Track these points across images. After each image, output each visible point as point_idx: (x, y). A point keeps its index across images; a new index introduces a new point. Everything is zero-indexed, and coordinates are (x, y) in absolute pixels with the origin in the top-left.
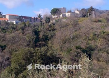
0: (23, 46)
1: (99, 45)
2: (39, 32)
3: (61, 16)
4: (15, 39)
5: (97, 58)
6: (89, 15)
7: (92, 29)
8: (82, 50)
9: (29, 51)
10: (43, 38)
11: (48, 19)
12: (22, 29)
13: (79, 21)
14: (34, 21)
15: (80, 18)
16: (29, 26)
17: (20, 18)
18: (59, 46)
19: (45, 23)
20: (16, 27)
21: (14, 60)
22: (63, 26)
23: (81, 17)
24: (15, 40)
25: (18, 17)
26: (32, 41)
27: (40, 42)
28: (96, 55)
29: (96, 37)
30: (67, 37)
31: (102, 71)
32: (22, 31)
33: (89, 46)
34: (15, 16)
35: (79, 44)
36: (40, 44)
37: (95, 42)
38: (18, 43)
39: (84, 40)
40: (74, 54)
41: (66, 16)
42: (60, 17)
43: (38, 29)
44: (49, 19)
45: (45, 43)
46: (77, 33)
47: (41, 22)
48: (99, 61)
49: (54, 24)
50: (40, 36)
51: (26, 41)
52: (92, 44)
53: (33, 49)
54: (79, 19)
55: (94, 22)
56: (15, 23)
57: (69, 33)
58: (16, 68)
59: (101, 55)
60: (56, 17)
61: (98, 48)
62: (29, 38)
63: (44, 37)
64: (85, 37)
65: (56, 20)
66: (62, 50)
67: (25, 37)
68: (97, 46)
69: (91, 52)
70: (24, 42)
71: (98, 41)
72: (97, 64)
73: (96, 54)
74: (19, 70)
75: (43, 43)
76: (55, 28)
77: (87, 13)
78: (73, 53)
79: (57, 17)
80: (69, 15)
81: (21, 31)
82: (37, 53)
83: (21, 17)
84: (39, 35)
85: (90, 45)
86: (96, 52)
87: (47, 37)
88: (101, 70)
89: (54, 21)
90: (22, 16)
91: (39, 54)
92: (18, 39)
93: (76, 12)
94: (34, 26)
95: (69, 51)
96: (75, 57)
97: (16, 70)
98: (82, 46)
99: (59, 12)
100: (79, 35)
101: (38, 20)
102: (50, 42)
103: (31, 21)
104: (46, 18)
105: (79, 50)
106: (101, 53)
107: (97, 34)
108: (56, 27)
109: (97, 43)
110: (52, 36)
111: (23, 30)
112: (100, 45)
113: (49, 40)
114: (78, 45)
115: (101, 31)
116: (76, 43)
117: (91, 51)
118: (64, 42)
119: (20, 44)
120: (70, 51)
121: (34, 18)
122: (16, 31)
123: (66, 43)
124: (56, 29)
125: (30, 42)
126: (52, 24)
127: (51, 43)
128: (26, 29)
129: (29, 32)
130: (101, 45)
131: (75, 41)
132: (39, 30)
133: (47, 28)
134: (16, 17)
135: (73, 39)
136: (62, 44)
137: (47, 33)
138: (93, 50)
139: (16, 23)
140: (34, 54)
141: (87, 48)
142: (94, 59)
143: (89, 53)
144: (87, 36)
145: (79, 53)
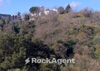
1: (80, 39)
5: (79, 52)
8: (63, 44)
11: (27, 17)
13: (58, 17)
14: (13, 19)
15: (59, 15)
29: (76, 31)
30: (47, 33)
33: (70, 40)
35: (60, 38)
37: (76, 36)
39: (64, 34)
43: (17, 26)
52: (73, 38)
55: (73, 17)
59: (83, 49)
60: (35, 15)
61: (79, 42)
64: (66, 31)
68: (78, 40)
69: (72, 46)
71: (79, 35)
73: (78, 48)
86: (77, 45)
93: (54, 10)
95: (51, 45)
104: (26, 15)
105: (61, 44)
106: (83, 47)
107: (77, 28)
109: (78, 37)
117: (73, 44)
118: (44, 38)
123: (46, 38)
130: (82, 38)
131: (56, 36)
133: (27, 25)
138: (75, 44)
141: (69, 42)
142: (76, 52)
143: (70, 47)
144: (68, 30)
145: (61, 47)
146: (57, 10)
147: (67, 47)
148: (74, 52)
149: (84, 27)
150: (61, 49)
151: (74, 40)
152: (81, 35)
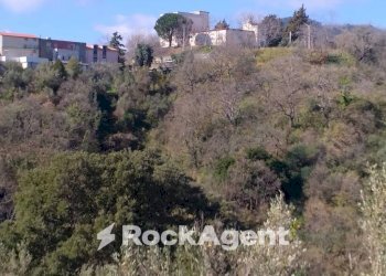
0: (54, 147)
1: (330, 146)
2: (114, 99)
3: (192, 42)
4: (25, 121)
5: (325, 193)
6: (294, 38)
7: (306, 87)
8: (269, 161)
9: (85, 164)
10: (127, 119)
11: (145, 52)
12: (51, 87)
13: (258, 58)
14: (95, 59)
15: (262, 49)
16: (75, 76)
17: (44, 47)
18: (186, 150)
19: (135, 65)
20: (31, 79)
21: (27, 200)
22: (200, 76)
23: (262, 45)
24: (26, 127)
25: (37, 43)
26: (88, 131)
27: (119, 135)
28: (321, 182)
29: (319, 115)
30: (215, 117)
31: (343, 239)
32: (52, 92)
33: (296, 150)
34: (26, 39)
35: (258, 140)
36: (118, 141)
37: (318, 133)
38: (39, 137)
39: (276, 126)
40: (241, 179)
41: (209, 40)
42: (188, 44)
43: (108, 88)
44: (149, 50)
45: (136, 138)
46: (251, 101)
47: (121, 61)
48: (330, 201)
49: (167, 71)
50: (116, 113)
51: (67, 129)
52: (308, 141)
53: (97, 157)
54: (257, 54)
55: (312, 62)
56: (25, 66)
57: (221, 103)
58: (33, 230)
59: (340, 183)
60: (174, 43)
61: (328, 157)
62: (79, 120)
63: (130, 116)
64: (281, 115)
65: (174, 57)
66: (197, 164)
67: (65, 114)
68: (323, 149)
69: (302, 169)
70: (57, 132)
71: (327, 132)
72: (324, 213)
73: (322, 178)
74: (46, 236)
75: (129, 136)
76: (173, 83)
77: (286, 31)
78: (238, 174)
79: (178, 46)
80: (220, 38)
81: (47, 93)
82: (114, 169)
83: (48, 44)
84: (114, 109)
85: (300, 143)
86: (319, 168)
87: (144, 117)
88: (337, 235)
89: (167, 59)
90: (49, 40)
91: (121, 176)
92: (36, 123)
93: (245, 28)
94: (97, 76)
95: (224, 166)
96: (246, 187)
97: (34, 236)
98: (271, 150)
99: (184, 26)
100: (261, 111)
101: (108, 53)
102: (152, 133)
103: (83, 58)
104: (140, 46)
105: (260, 165)
106: (340, 174)
107: (322, 104)
108: (177, 80)
109: (325, 139)
110: (162, 113)
111: (56, 89)
112: (335, 145)
113: (148, 127)
114: (254, 146)
115: (339, 94)
116: (249, 137)
117: (304, 165)
118: (203, 135)
119: (43, 143)
120: (227, 167)
121: (96, 47)
122: (30, 92)
123: (211, 136)
124: (175, 88)
125: (81, 132)
126: (161, 68)
127: (157, 137)
128: (67, 85)
129: (79, 95)
130: (340, 144)
131: (244, 132)
132: (114, 91)
133: (144, 85)
134: (28, 43)
135: (237, 122)
136: (198, 141)
137: (142, 102)
138: (309, 163)
139: (31, 64)
140: (104, 175)
141: (289, 155)
142: (314, 195)
143: (294, 174)
144: (288, 112)
145: (260, 174)
146: (255, 29)
147: (282, 174)
148: (307, 191)
149: (347, 101)
150: (259, 180)
151: (311, 151)
152: (336, 131)
